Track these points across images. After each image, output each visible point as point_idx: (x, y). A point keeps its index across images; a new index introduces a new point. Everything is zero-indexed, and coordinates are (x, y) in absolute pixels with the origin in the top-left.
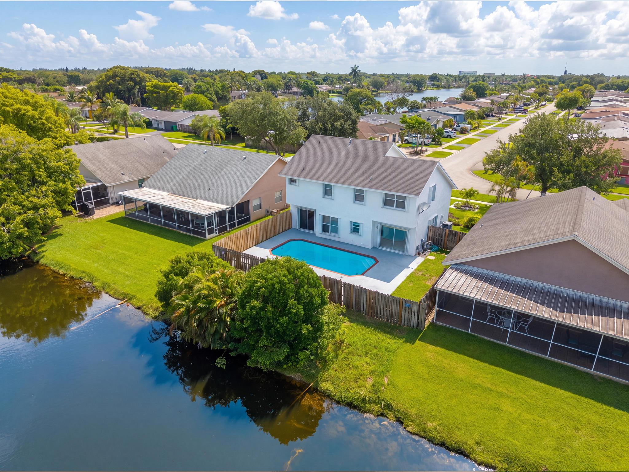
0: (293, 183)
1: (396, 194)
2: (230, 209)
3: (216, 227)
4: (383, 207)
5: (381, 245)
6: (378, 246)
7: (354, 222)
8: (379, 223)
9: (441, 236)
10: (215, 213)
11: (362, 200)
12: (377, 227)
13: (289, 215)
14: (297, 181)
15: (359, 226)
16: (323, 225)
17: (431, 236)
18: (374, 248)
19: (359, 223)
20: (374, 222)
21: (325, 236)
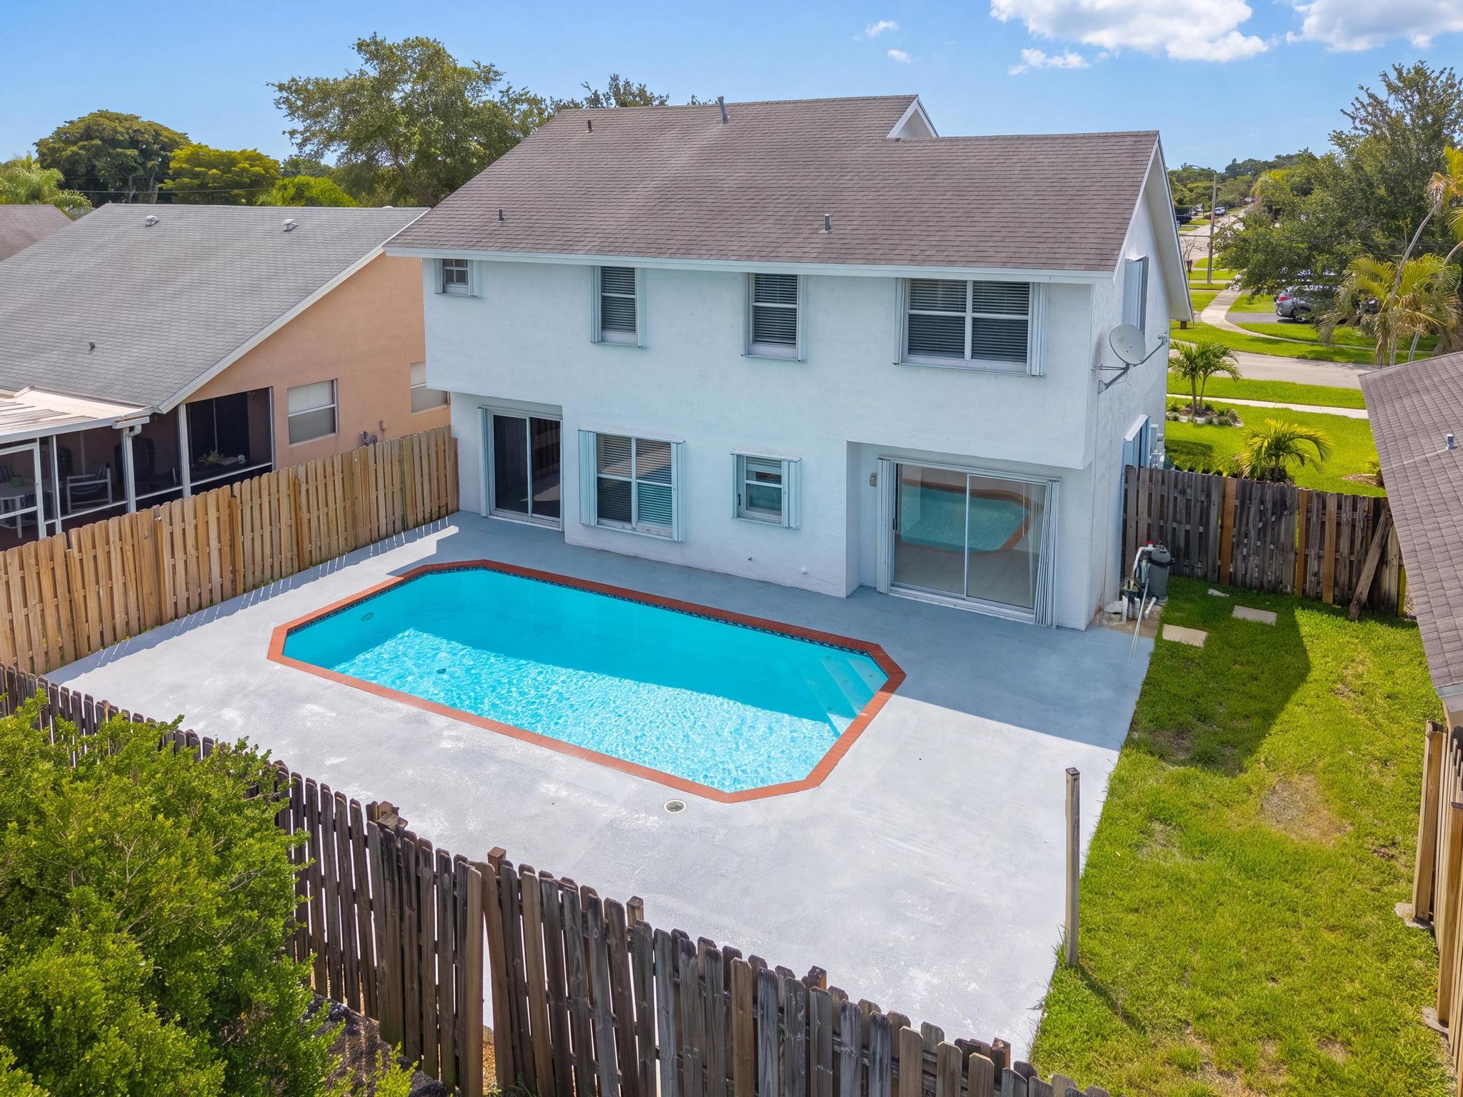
0: (455, 288)
1: (970, 274)
2: (147, 420)
3: (49, 514)
4: (902, 361)
5: (898, 576)
6: (883, 584)
7: (751, 459)
8: (884, 454)
9: (1196, 515)
10: (45, 441)
11: (789, 337)
12: (874, 480)
13: (447, 446)
14: (473, 274)
15: (778, 479)
16: (599, 479)
17: (1144, 520)
18: (862, 590)
19: (777, 463)
20: (855, 449)
21: (616, 537)
